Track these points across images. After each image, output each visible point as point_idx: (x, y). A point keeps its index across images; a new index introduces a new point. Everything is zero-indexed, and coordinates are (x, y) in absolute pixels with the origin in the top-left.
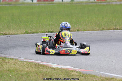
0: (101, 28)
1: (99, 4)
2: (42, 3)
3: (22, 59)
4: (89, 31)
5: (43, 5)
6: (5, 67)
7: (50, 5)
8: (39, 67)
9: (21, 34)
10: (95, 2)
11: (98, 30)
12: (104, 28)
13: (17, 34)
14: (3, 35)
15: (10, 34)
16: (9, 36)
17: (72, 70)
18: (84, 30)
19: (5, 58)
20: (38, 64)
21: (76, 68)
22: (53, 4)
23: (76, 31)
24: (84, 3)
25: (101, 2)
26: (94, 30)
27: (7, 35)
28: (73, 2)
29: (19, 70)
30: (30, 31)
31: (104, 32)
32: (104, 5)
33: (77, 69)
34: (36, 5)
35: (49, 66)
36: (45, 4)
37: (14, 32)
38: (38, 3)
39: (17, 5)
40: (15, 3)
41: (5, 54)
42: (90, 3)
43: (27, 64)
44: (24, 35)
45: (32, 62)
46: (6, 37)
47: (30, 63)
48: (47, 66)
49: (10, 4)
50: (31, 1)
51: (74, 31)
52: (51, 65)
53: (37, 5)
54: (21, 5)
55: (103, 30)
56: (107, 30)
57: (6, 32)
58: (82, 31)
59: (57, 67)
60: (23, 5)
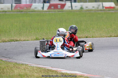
0: (109, 35)
1: (108, 11)
2: (52, 10)
3: (32, 65)
4: (97, 38)
5: (53, 12)
6: (16, 72)
7: (60, 12)
8: (49, 72)
9: (32, 40)
10: (104, 10)
11: (107, 37)
12: (112, 35)
13: (28, 40)
14: (14, 41)
15: (21, 41)
16: (20, 42)
17: (80, 75)
18: (93, 37)
19: (16, 63)
20: (48, 69)
21: (85, 73)
22: (63, 11)
23: (84, 38)
24: (92, 11)
25: (109, 10)
26: (102, 37)
27: (18, 41)
28: (83, 10)
29: (30, 75)
30: (40, 38)
31: (112, 39)
32: (112, 13)
33: (86, 75)
34: (46, 13)
35: (58, 72)
36: (55, 11)
37: (24, 39)
38: (48, 10)
39: (28, 13)
40: (26, 11)
41: (16, 60)
42: (98, 11)
43: (37, 69)
44: (35, 41)
45: (42, 68)
46: (17, 43)
47: (40, 68)
48: (56, 71)
49: (22, 12)
50: (42, 9)
51: (83, 38)
52: (60, 71)
53: (48, 13)
54: (32, 13)
55: (111, 36)
56: (115, 36)
57: (17, 38)
58: (90, 38)
59: (66, 72)
60: (34, 13)
